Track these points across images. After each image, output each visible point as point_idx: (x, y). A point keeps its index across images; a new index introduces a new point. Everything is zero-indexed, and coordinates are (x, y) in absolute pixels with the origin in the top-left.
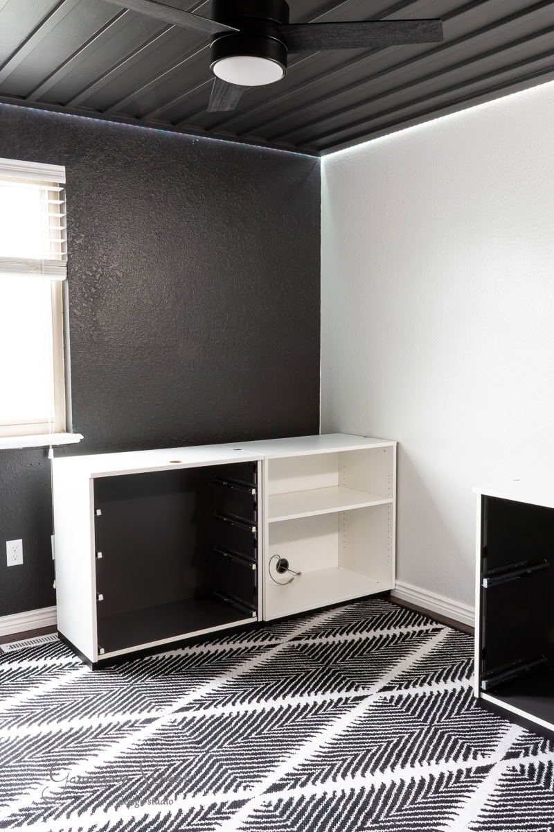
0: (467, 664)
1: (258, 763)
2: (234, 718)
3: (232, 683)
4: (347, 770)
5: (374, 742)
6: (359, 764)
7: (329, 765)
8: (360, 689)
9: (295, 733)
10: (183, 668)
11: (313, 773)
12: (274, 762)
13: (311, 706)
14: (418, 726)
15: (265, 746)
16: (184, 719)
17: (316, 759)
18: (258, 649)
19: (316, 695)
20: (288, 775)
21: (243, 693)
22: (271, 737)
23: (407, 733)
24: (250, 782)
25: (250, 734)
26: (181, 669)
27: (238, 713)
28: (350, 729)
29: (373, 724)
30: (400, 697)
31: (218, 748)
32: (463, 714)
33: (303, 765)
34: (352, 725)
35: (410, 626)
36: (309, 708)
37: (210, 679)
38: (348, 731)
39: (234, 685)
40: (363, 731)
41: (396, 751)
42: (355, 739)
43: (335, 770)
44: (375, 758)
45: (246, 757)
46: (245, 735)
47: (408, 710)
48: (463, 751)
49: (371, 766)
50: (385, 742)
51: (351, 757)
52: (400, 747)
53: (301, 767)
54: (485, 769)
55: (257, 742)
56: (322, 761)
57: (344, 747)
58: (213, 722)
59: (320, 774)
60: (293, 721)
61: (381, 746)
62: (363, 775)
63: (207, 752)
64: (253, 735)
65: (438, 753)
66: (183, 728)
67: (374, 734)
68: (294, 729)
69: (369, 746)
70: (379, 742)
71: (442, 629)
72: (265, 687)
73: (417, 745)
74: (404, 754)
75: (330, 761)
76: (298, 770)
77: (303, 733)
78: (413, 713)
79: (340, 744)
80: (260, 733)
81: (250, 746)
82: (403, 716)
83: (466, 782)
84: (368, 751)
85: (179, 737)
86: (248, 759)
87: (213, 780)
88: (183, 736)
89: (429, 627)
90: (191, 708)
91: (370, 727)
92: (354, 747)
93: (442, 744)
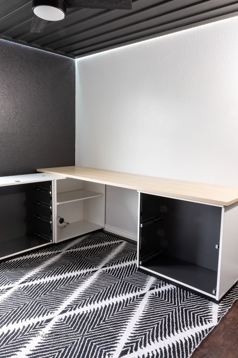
0: (133, 254)
1: (56, 302)
2: (45, 284)
3: (43, 269)
4: (91, 301)
5: (101, 289)
6: (96, 298)
7: (84, 300)
8: (94, 268)
9: (70, 288)
10: (23, 265)
11: (78, 304)
12: (62, 301)
13: (76, 276)
14: (117, 280)
15: (58, 294)
16: (24, 286)
17: (79, 298)
18: (53, 254)
19: (77, 271)
20: (68, 306)
21: (48, 273)
22: (60, 291)
23: (113, 284)
24: (53, 310)
25: (52, 290)
26: (22, 265)
27: (46, 282)
28: (92, 284)
29: (100, 281)
30: (110, 270)
31: (39, 297)
32: (133, 274)
33: (74, 301)
34: (92, 283)
35: (111, 242)
36: (75, 277)
37: (34, 269)
38: (91, 285)
39: (44, 270)
40: (96, 284)
41: (110, 292)
42: (94, 288)
43: (87, 302)
44: (102, 295)
45: (51, 300)
46: (50, 291)
47: (113, 274)
48: (134, 289)
49: (101, 299)
50: (105, 288)
51: (93, 296)
52: (111, 290)
53: (73, 302)
54: (143, 295)
55: (55, 293)
56: (81, 298)
57: (90, 292)
58: (36, 287)
59: (81, 304)
60: (69, 283)
61: (104, 290)
62: (98, 303)
63: (34, 300)
64: (53, 290)
65: (125, 290)
66: (24, 290)
67: (101, 285)
68: (69, 286)
69: (99, 290)
70: (103, 288)
71: (123, 242)
72: (57, 270)
73: (117, 288)
74: (113, 292)
75: (84, 298)
76: (72, 303)
77: (73, 287)
78: (115, 275)
79: (88, 291)
80: (56, 289)
81: (52, 295)
82: (111, 277)
83: (136, 301)
84: (99, 292)
85: (22, 294)
86: (52, 301)
87: (37, 311)
88: (24, 294)
89: (118, 241)
90: (26, 281)
91: (99, 283)
92: (94, 291)
93: (127, 287)
